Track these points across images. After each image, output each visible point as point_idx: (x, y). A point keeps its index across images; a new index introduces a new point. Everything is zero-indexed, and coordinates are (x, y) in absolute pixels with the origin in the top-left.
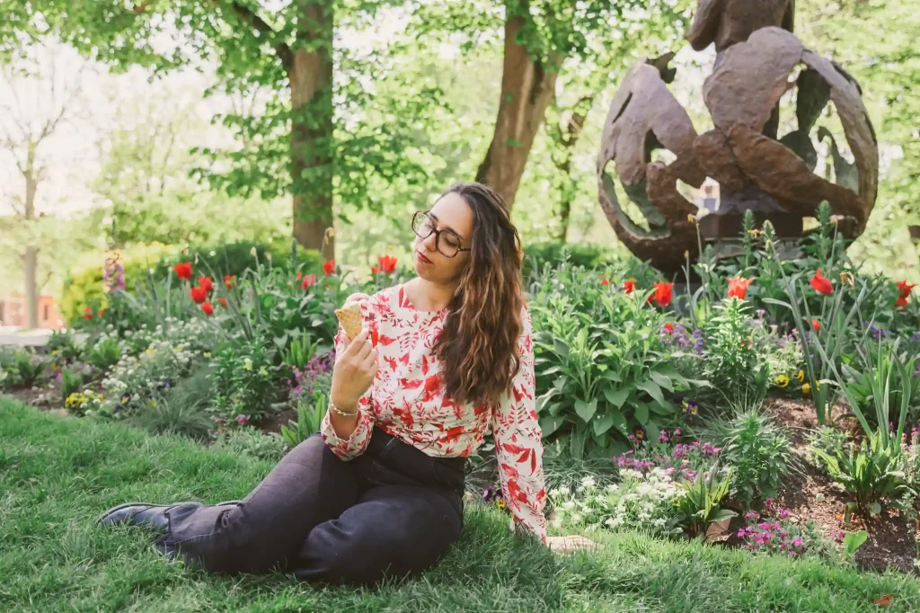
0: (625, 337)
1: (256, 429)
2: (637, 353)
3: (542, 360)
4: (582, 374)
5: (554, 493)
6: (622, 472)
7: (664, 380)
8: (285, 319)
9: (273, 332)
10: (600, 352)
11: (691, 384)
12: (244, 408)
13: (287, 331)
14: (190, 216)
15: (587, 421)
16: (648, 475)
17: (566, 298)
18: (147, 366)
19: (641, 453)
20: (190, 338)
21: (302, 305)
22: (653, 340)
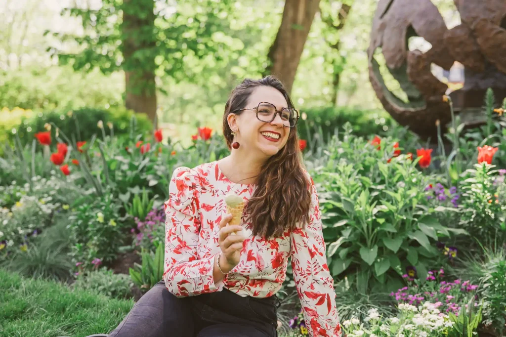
0: (398, 196)
1: (108, 269)
2: (408, 208)
3: (333, 214)
4: (365, 226)
5: (347, 323)
6: (401, 306)
7: (431, 231)
8: (127, 179)
9: (118, 190)
10: (379, 208)
11: (450, 232)
12: (99, 252)
13: (129, 189)
14: (44, 87)
15: (370, 264)
16: (420, 308)
17: (351, 165)
18: (18, 217)
19: (413, 288)
20: (52, 193)
21: (140, 167)
22: (420, 197)
